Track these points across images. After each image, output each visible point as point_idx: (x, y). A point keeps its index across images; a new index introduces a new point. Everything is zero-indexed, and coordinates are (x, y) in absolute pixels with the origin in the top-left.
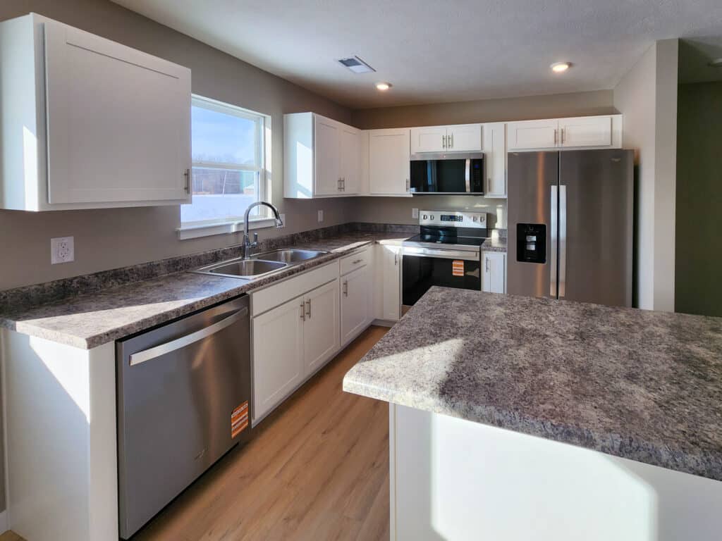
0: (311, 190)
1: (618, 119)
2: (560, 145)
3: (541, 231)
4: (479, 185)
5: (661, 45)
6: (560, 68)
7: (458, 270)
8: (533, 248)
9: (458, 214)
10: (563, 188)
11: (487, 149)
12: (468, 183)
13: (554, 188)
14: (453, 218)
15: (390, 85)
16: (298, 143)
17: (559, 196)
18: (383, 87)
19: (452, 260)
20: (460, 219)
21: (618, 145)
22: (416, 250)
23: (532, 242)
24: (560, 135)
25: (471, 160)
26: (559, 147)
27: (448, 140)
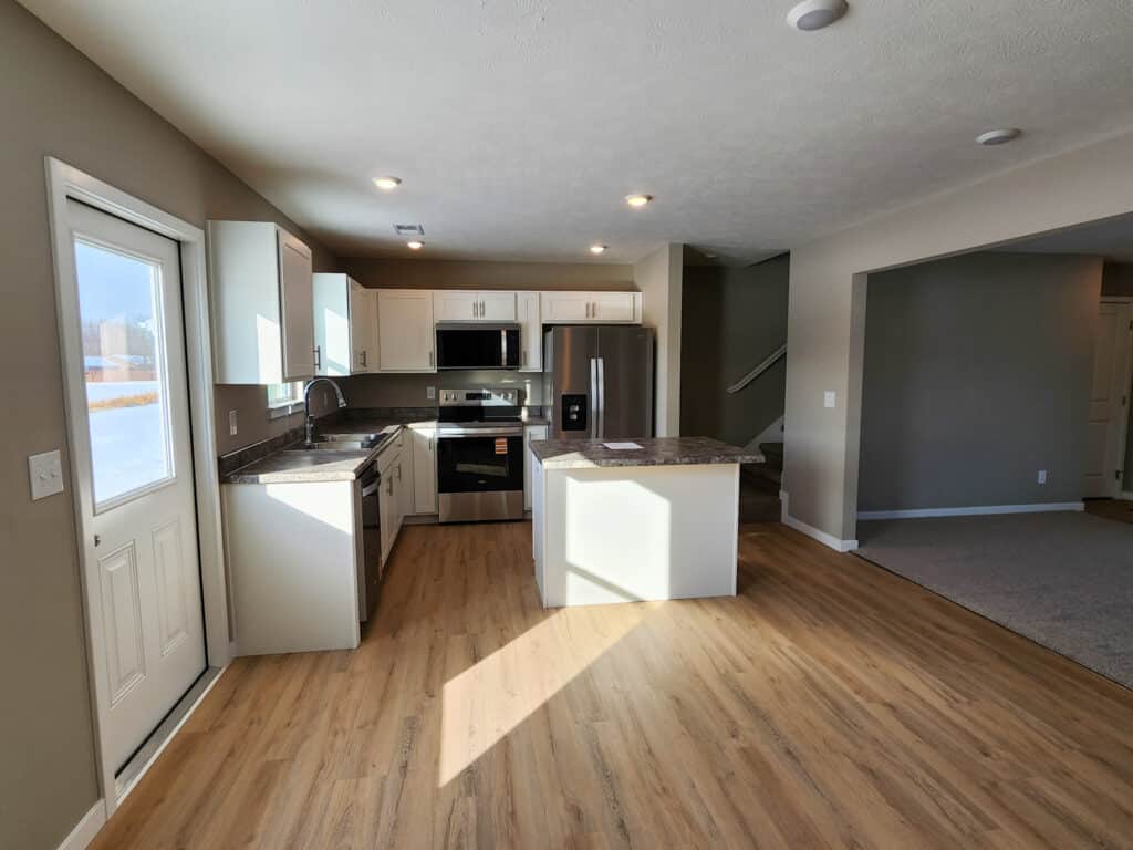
0: (348, 367)
1: (639, 295)
2: (591, 318)
3: (583, 400)
4: (515, 358)
5: (672, 247)
6: (597, 250)
7: (501, 448)
8: (575, 417)
9: (485, 391)
10: (600, 361)
11: (521, 319)
12: (504, 356)
13: (593, 361)
14: (481, 396)
15: (423, 243)
16: (327, 311)
17: (597, 367)
18: (415, 246)
19: (495, 438)
20: (488, 397)
21: (639, 321)
22: (453, 431)
23: (574, 412)
24: (591, 309)
25: (507, 332)
26: (591, 320)
27: (480, 308)
